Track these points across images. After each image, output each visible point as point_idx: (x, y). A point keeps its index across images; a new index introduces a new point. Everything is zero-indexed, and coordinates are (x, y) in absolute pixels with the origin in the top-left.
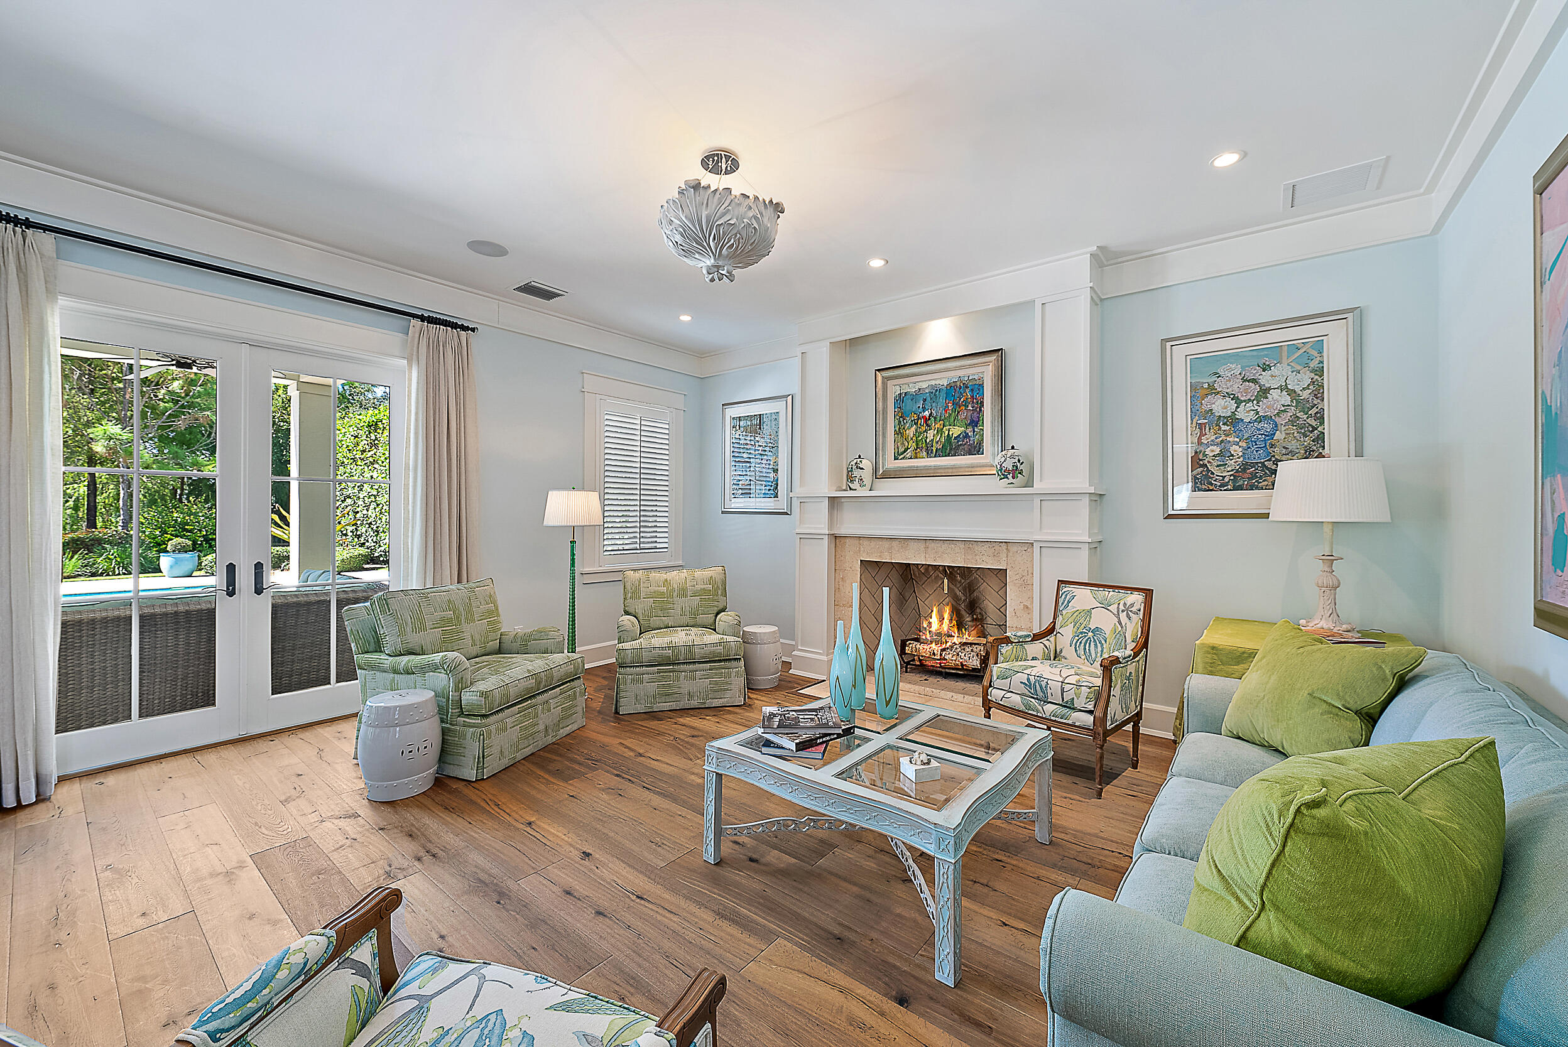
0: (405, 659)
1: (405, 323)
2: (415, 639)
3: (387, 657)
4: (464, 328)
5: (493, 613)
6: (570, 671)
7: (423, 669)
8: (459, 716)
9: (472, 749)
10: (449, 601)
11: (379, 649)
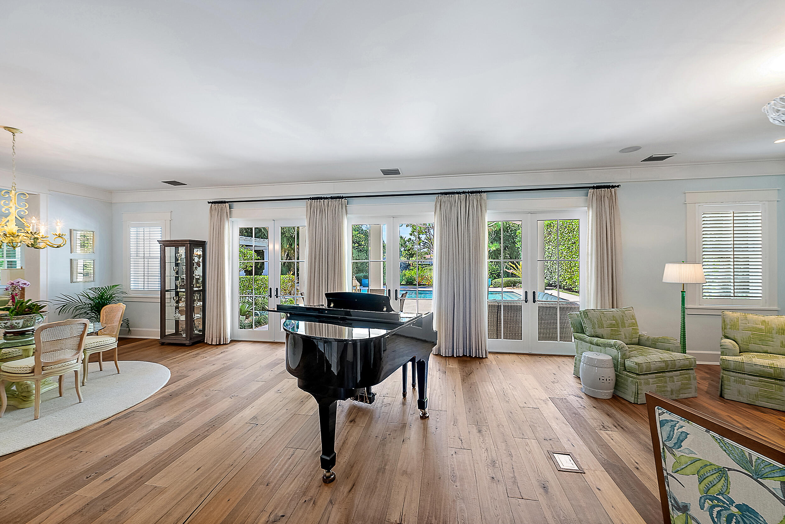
0: (596, 339)
1: (585, 192)
2: (600, 331)
3: (587, 336)
4: (613, 187)
5: (635, 324)
6: (686, 364)
7: (605, 345)
8: (624, 371)
9: (632, 388)
10: (613, 316)
11: (583, 333)
